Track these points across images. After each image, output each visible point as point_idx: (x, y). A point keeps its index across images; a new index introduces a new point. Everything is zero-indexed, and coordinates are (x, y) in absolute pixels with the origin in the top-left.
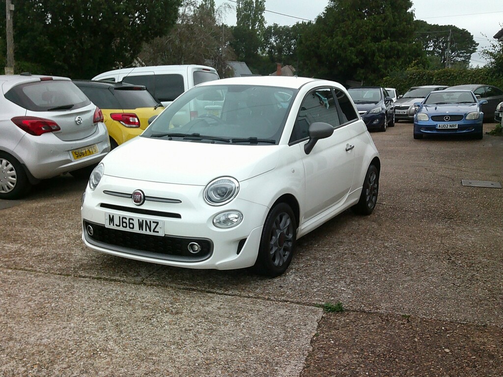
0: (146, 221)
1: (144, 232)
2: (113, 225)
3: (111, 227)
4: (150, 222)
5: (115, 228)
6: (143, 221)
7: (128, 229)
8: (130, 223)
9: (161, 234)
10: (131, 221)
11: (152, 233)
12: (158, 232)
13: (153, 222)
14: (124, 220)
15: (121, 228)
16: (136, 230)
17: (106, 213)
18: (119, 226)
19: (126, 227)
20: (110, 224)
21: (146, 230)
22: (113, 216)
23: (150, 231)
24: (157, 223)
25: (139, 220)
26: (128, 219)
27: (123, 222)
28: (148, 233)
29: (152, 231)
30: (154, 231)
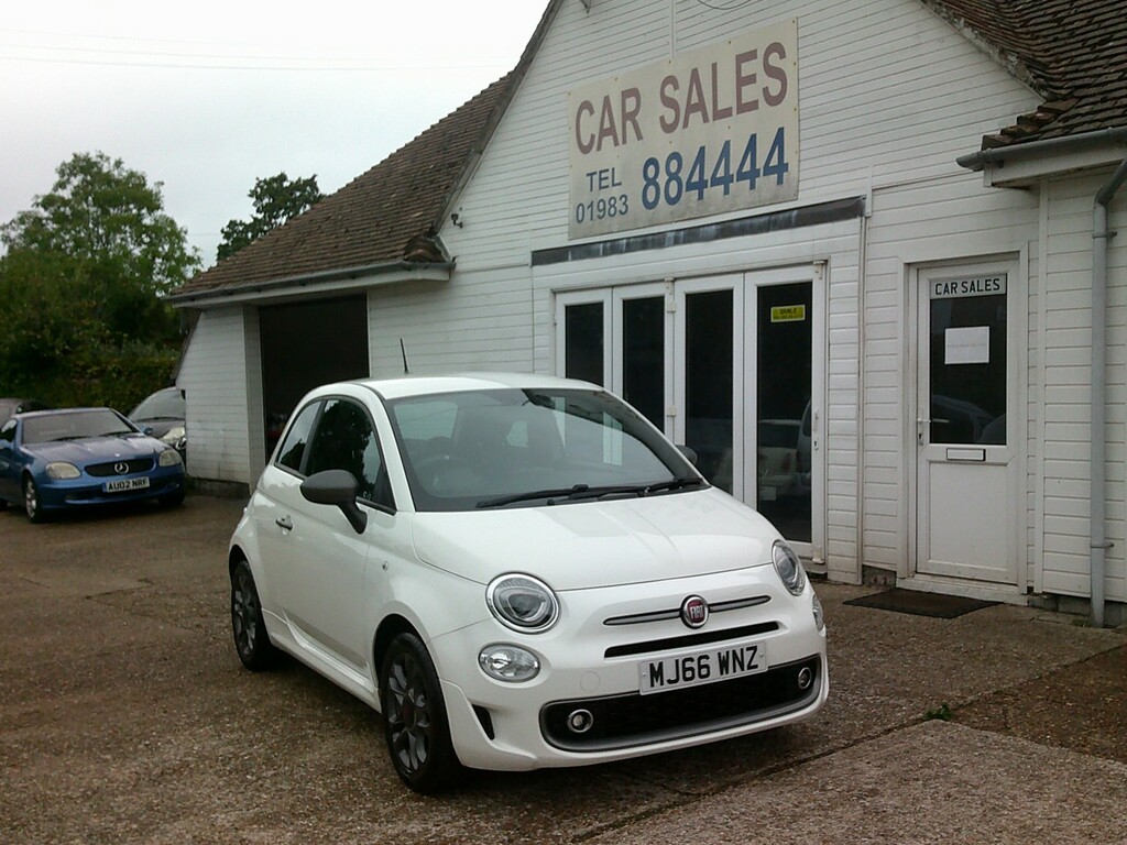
0: (734, 651)
1: (731, 676)
2: (662, 684)
3: (658, 689)
4: (742, 650)
5: (668, 688)
6: (728, 653)
7: (697, 682)
8: (700, 667)
9: (763, 668)
10: (703, 662)
11: (747, 673)
12: (756, 666)
13: (748, 649)
14: (688, 664)
15: (682, 685)
16: (716, 676)
17: (640, 663)
18: (676, 681)
19: (692, 678)
20: (652, 685)
21: (735, 671)
22: (661, 664)
23: (742, 669)
24: (754, 649)
25: (719, 654)
26: (696, 661)
27: (685, 670)
28: (739, 674)
29: (746, 668)
30: (750, 667)
